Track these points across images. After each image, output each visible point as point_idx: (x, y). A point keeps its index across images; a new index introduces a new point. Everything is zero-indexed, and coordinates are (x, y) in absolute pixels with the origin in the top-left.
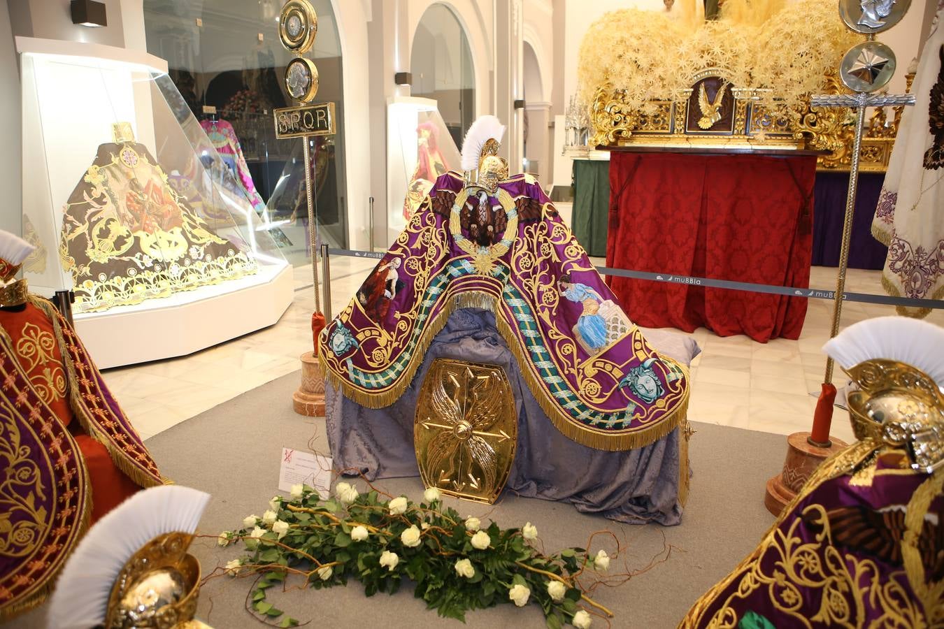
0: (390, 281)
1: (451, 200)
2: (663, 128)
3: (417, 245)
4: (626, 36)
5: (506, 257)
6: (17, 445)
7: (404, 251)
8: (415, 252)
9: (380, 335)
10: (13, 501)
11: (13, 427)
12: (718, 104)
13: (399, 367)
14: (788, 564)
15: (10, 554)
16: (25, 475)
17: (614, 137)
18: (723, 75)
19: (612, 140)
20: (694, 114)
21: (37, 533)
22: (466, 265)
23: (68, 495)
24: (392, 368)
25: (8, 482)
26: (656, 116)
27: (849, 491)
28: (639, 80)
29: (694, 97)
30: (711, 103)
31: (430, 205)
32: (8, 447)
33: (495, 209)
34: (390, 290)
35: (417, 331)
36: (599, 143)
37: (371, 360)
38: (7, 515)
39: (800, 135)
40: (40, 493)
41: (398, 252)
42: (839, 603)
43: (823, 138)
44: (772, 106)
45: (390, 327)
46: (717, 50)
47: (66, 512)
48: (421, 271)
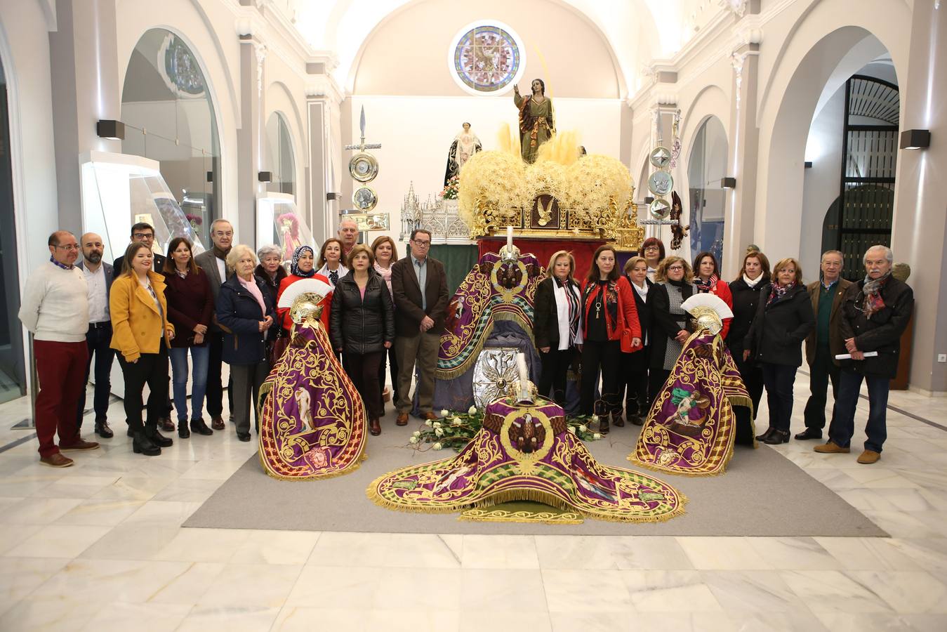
0: (459, 309)
1: (491, 267)
2: (517, 225)
3: (472, 290)
4: (497, 169)
5: (522, 293)
6: (338, 387)
7: (466, 293)
8: (471, 293)
9: (453, 338)
10: (336, 417)
11: (336, 379)
12: (549, 211)
13: (465, 354)
14: (684, 369)
15: (337, 444)
16: (341, 403)
17: (489, 231)
18: (553, 194)
19: (487, 232)
20: (535, 217)
21: (347, 433)
22: (499, 299)
23: (358, 414)
24: (461, 355)
25: (335, 407)
26: (513, 217)
27: (699, 341)
28: (506, 195)
29: (535, 207)
30: (545, 209)
31: (479, 270)
32: (335, 388)
33: (516, 270)
34: (458, 314)
35: (479, 333)
36: (479, 234)
37: (448, 353)
38: (335, 424)
39: (597, 230)
40: (347, 413)
41: (462, 294)
42: (701, 373)
43: (610, 232)
44: (582, 213)
45: (458, 333)
46: (549, 179)
47: (358, 423)
48: (476, 303)
